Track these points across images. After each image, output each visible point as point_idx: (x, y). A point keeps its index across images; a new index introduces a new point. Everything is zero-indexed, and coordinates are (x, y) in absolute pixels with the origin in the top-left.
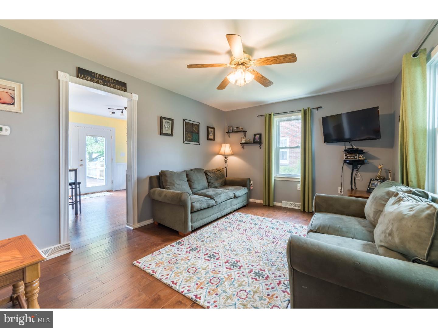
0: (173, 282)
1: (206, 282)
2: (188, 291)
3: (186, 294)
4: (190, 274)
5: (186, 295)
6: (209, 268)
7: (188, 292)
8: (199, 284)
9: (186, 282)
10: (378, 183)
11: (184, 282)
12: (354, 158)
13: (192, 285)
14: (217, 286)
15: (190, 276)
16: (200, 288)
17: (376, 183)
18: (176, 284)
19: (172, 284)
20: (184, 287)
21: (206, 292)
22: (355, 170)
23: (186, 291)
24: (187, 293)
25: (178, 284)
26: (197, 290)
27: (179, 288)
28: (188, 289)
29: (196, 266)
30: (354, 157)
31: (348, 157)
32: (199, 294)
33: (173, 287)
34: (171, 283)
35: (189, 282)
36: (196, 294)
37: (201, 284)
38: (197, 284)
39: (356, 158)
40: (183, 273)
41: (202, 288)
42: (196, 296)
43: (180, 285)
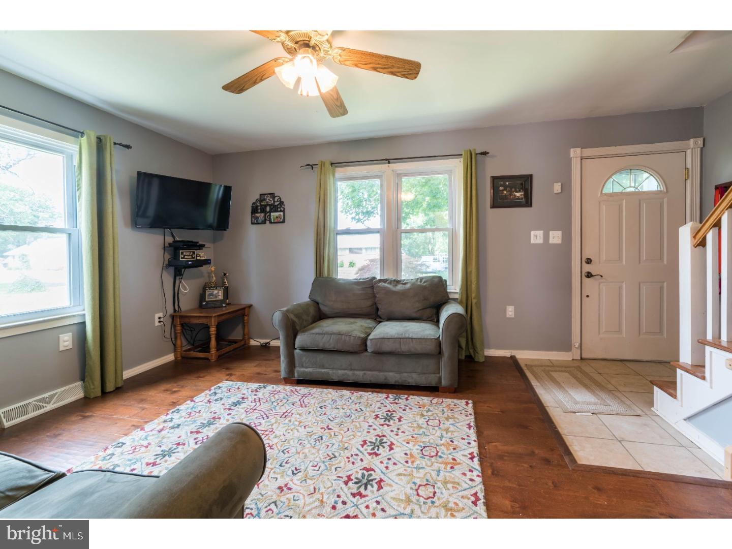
0: (475, 503)
1: (440, 460)
2: (471, 471)
3: (479, 471)
4: (439, 488)
5: (479, 469)
6: (405, 470)
7: (473, 470)
8: (449, 466)
9: (458, 484)
10: (218, 292)
11: (461, 486)
12: (193, 258)
13: (457, 473)
14: (437, 445)
15: (441, 486)
16: (456, 461)
17: (215, 292)
18: (475, 494)
19: (479, 500)
20: (471, 480)
21: (457, 452)
22: (177, 278)
23: (475, 473)
24: (477, 470)
25: (473, 491)
26: (462, 462)
27: (478, 485)
28: (469, 474)
29: (411, 492)
30: (192, 255)
31: (185, 255)
32: (466, 457)
33: (483, 494)
34: (480, 502)
35: (456, 480)
36: (470, 460)
37: (447, 464)
38: (452, 468)
39: (194, 258)
40: (444, 500)
41: (454, 459)
42: (472, 458)
43: (472, 487)
